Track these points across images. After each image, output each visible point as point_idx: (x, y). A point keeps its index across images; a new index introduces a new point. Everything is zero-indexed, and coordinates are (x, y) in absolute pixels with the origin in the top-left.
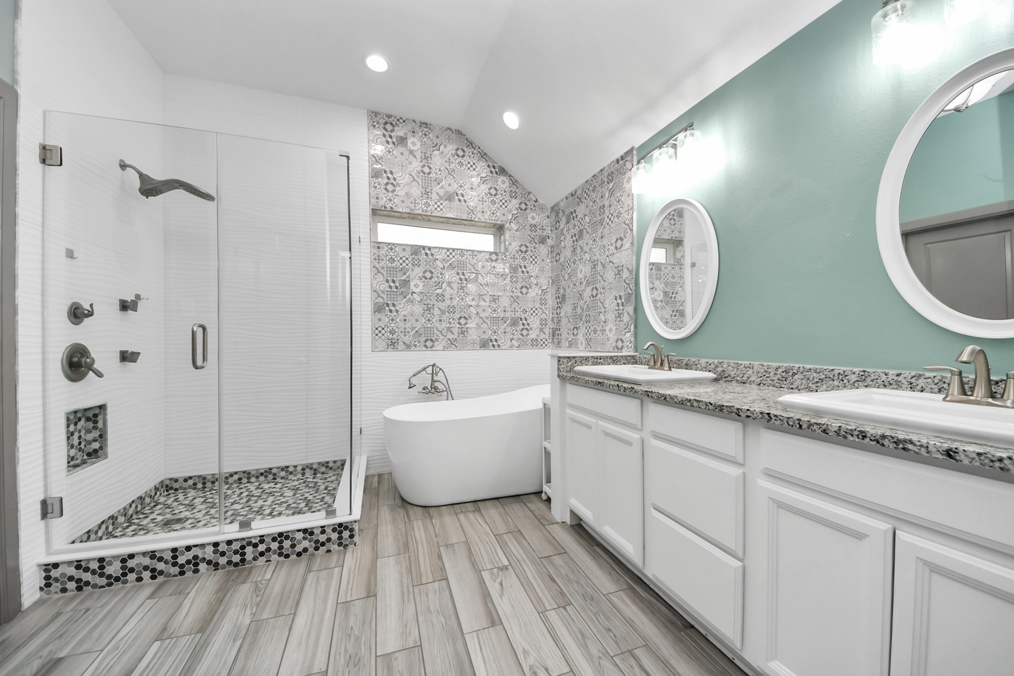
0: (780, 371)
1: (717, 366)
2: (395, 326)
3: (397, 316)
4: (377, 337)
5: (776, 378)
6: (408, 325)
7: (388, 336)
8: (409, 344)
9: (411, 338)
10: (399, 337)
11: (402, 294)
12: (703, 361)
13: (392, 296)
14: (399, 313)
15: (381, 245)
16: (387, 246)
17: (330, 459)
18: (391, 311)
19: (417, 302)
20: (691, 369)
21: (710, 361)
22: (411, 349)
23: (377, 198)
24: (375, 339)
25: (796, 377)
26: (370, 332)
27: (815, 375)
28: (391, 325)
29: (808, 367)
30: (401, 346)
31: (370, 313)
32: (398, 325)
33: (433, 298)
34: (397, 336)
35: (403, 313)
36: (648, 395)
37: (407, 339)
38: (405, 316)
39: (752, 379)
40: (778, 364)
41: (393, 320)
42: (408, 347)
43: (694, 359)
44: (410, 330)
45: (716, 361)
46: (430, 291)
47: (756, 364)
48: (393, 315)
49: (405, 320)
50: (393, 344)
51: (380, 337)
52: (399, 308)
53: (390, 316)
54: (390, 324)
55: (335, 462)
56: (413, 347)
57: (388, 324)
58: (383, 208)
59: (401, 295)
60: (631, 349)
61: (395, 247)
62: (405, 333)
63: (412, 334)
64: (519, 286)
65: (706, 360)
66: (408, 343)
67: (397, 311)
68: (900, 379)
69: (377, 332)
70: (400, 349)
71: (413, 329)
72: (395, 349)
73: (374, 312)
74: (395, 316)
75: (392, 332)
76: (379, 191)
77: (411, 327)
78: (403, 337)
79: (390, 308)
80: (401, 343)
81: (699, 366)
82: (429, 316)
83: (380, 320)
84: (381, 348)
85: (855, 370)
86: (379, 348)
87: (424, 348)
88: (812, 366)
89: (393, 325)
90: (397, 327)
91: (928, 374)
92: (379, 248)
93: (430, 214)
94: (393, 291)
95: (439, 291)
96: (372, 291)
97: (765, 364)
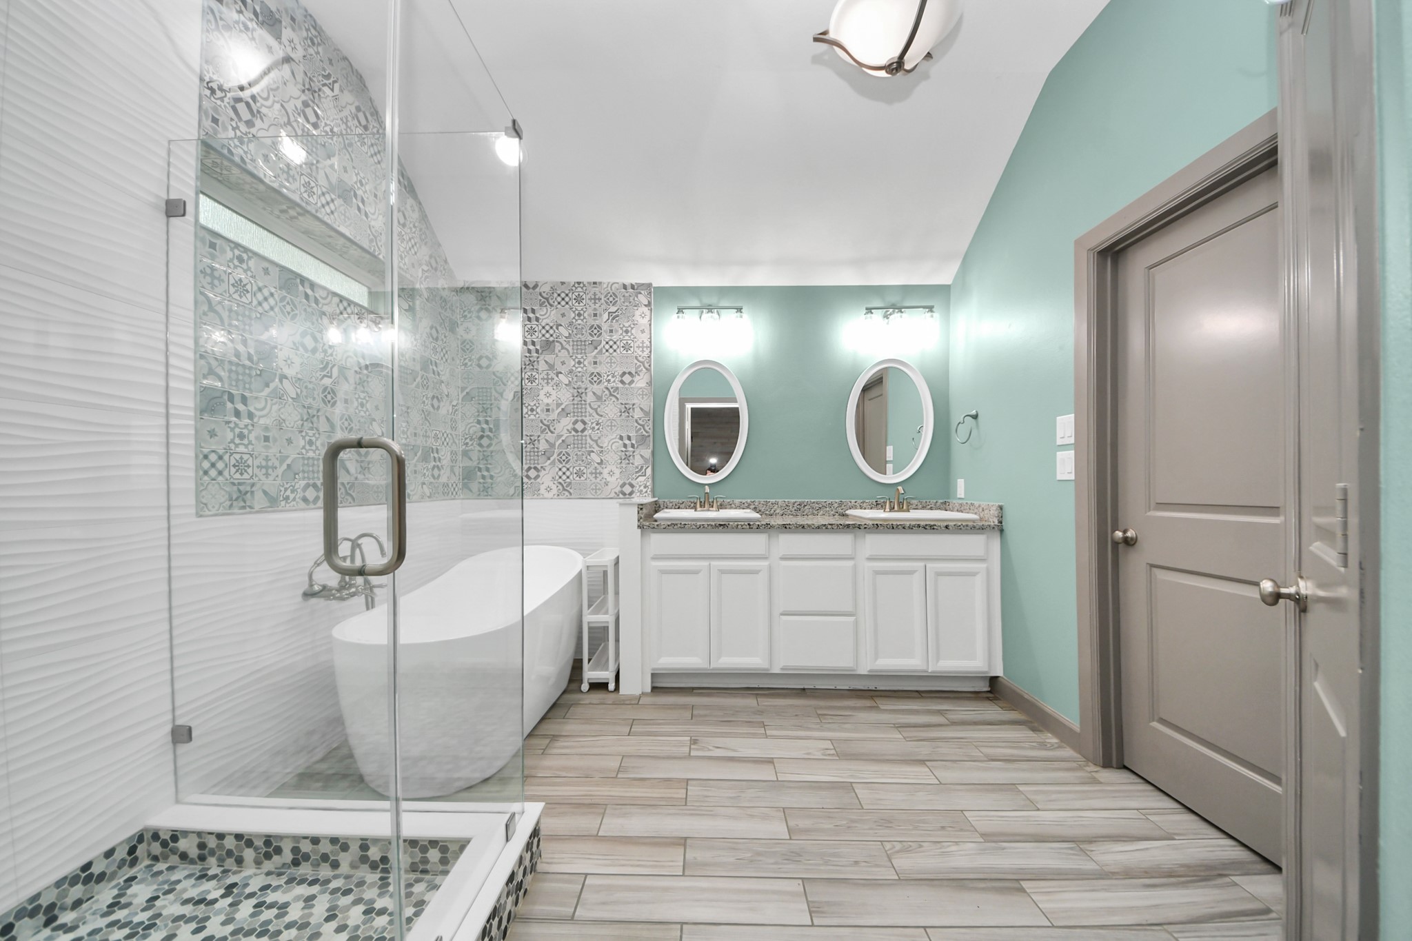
0: (796, 504)
1: (750, 505)
2: (245, 450)
3: (250, 427)
4: (206, 478)
5: (793, 509)
6: (273, 450)
7: (231, 477)
8: (275, 496)
9: (279, 481)
10: (256, 479)
11: (260, 375)
12: (737, 501)
13: (241, 377)
14: (255, 420)
15: (218, 242)
16: (232, 250)
17: (94, 852)
18: (237, 414)
19: (290, 399)
20: (726, 508)
21: (744, 501)
22: (280, 508)
23: (215, 121)
24: (202, 484)
25: (806, 507)
26: (192, 465)
27: (817, 505)
28: (238, 450)
29: (813, 501)
30: (259, 500)
31: (192, 413)
32: (253, 450)
33: (318, 395)
34: (252, 477)
35: (262, 421)
36: (786, 528)
37: (270, 483)
38: (266, 429)
39: (777, 512)
40: (795, 500)
41: (241, 436)
42: (273, 502)
43: (729, 500)
44: (277, 464)
45: (749, 501)
46: (313, 379)
47: (780, 501)
48: (241, 424)
49: (267, 439)
50: (242, 495)
51: (214, 479)
52: (256, 409)
53: (236, 425)
54: (237, 445)
55: (109, 854)
56: (283, 503)
57: (232, 446)
58: (225, 151)
59: (259, 378)
60: (646, 494)
61: (249, 258)
62: (267, 468)
63: (280, 471)
64: (430, 395)
65: (740, 500)
66: (273, 492)
67: (251, 416)
68: (856, 504)
69: (206, 465)
70: (257, 507)
71: (282, 460)
72: (248, 509)
73: (202, 412)
74: (246, 426)
75: (240, 467)
76: (220, 106)
77: (278, 455)
78: (263, 478)
79: (236, 406)
80: (259, 495)
81: (733, 505)
82: (311, 433)
83: (212, 434)
84: (217, 507)
85: (837, 501)
86: (210, 507)
87: (303, 505)
88: (815, 500)
89: (242, 449)
90: (251, 455)
91: (867, 501)
92: (213, 246)
93: (313, 211)
94: (244, 366)
95: (327, 381)
96: (198, 356)
97: (786, 500)
